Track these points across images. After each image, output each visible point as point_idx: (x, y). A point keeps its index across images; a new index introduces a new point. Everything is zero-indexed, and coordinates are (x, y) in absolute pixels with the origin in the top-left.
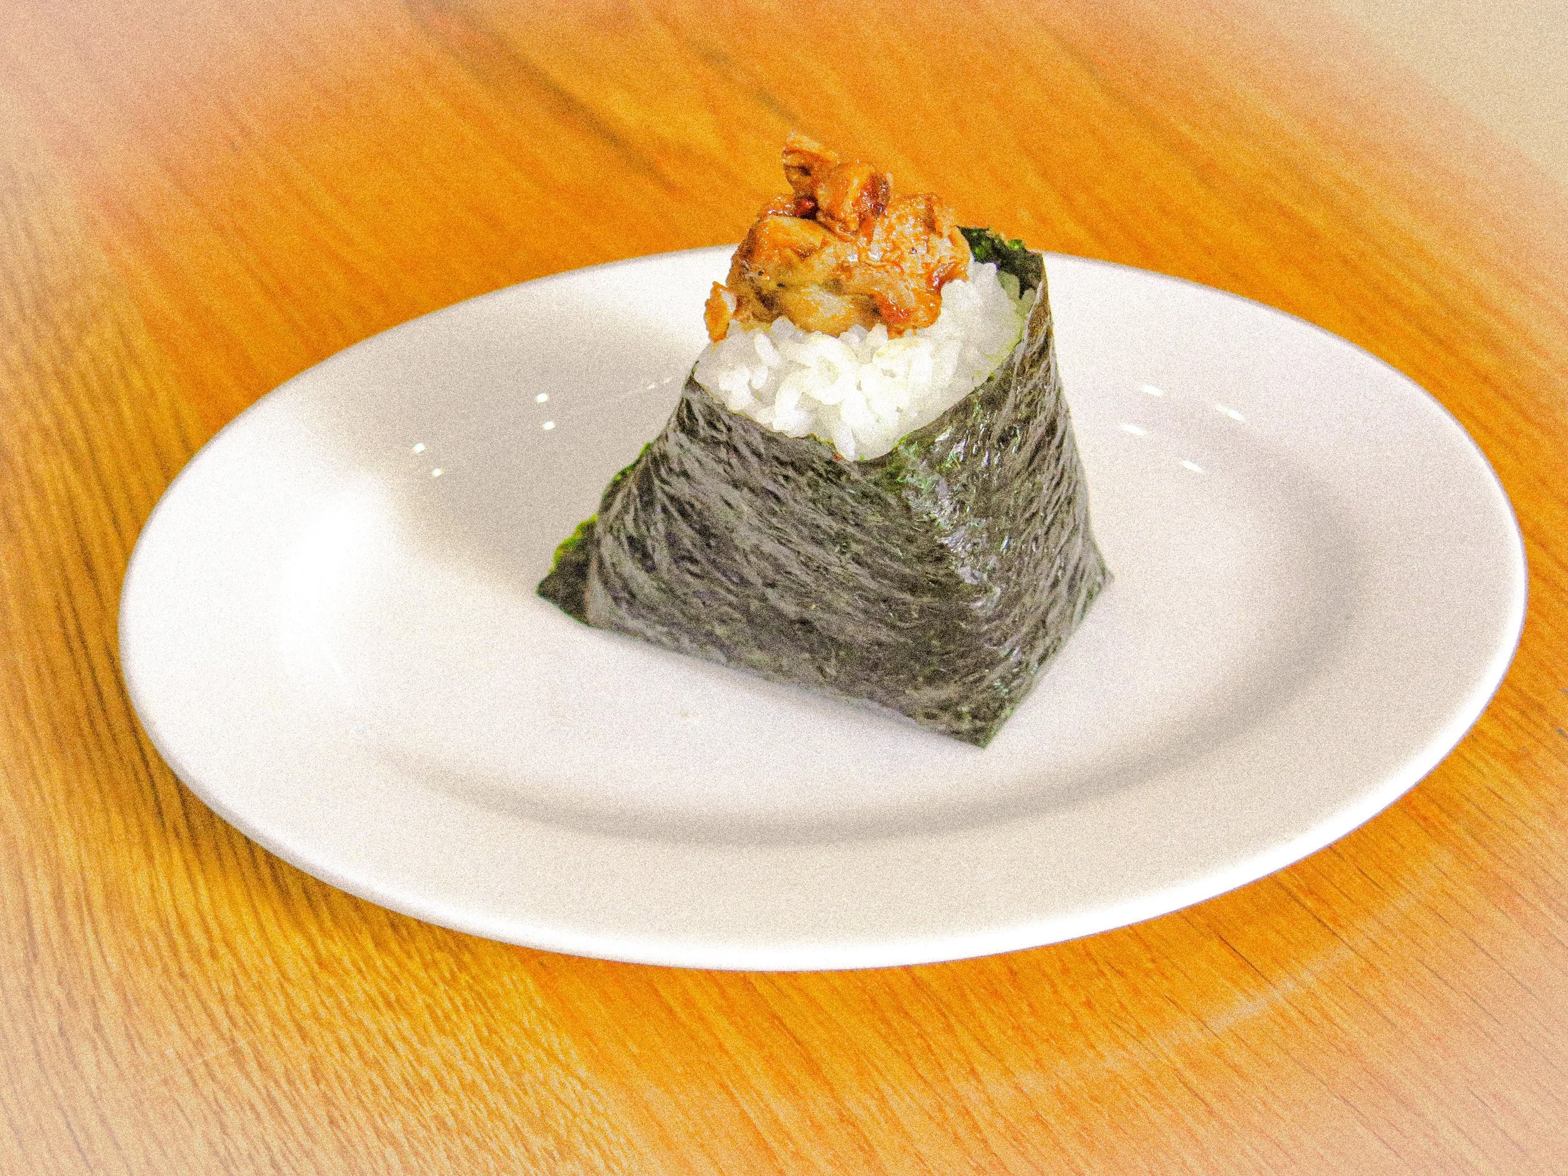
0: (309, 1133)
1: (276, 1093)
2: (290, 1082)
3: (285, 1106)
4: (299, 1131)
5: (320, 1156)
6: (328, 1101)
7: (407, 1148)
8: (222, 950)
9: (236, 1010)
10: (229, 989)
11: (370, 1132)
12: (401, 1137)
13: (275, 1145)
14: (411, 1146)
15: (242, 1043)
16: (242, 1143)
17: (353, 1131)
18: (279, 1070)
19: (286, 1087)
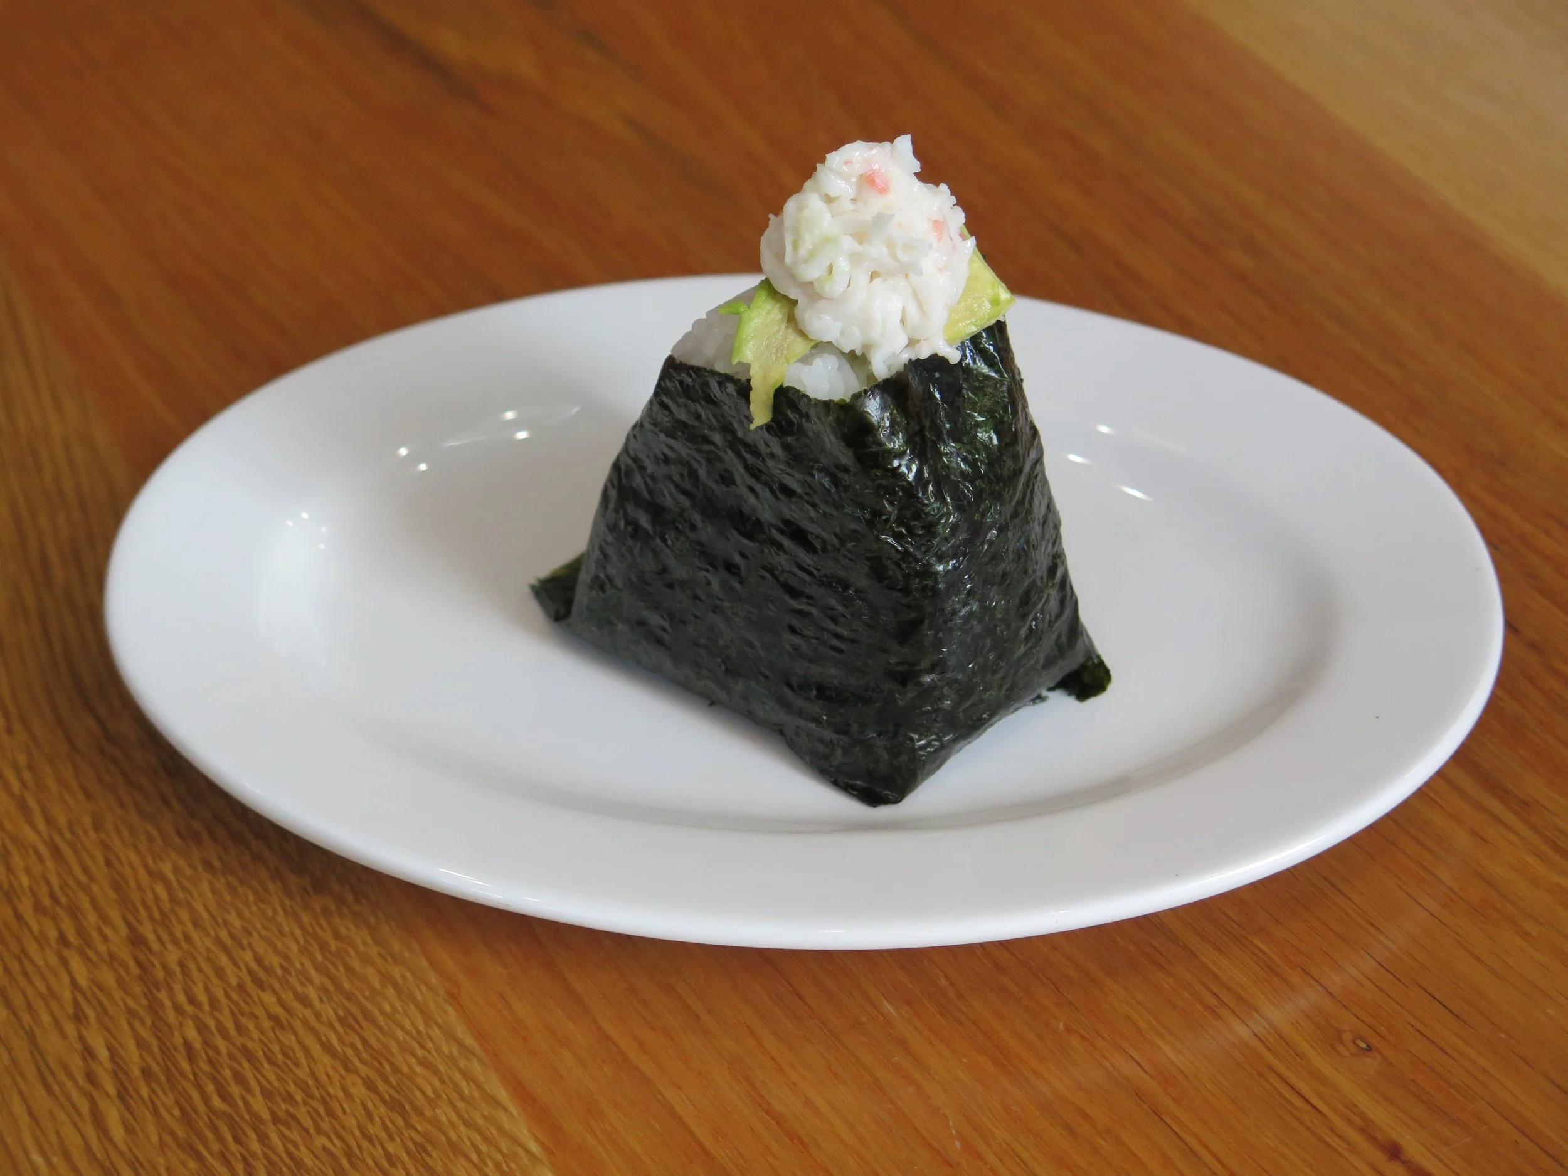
0: (86, 871)
1: (59, 840)
2: (72, 831)
3: (68, 852)
4: (77, 870)
5: (95, 888)
6: (105, 846)
7: (175, 884)
8: (17, 726)
9: (27, 775)
10: (22, 759)
11: (142, 871)
12: (171, 876)
13: (55, 881)
14: (179, 882)
15: (32, 803)
16: (25, 881)
17: (127, 871)
18: (62, 820)
19: (68, 835)
